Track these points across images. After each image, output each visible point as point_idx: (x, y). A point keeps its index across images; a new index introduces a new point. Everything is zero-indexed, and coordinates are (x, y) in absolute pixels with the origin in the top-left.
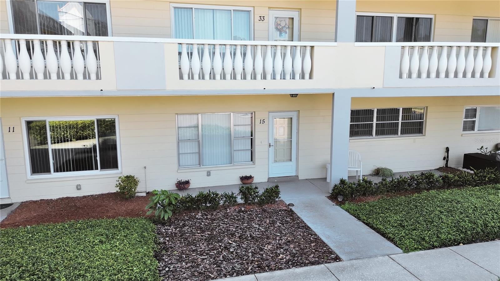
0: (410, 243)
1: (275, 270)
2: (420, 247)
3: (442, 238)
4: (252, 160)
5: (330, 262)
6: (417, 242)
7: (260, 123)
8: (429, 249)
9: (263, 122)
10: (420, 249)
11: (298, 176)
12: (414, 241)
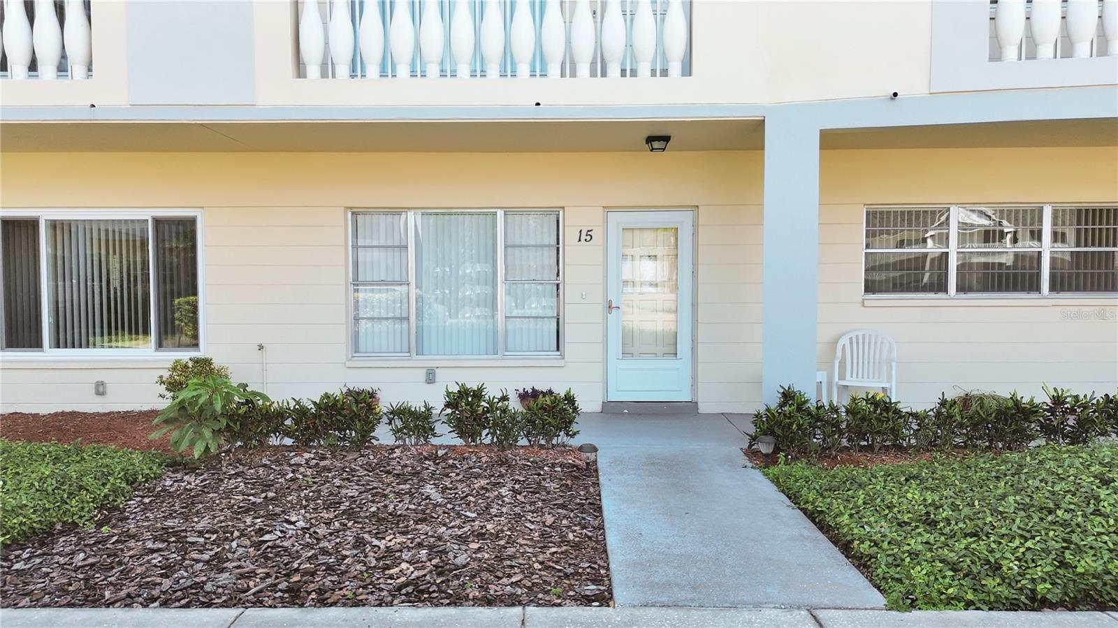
0: (932, 578)
1: (334, 604)
2: (970, 596)
3: (1080, 570)
4: (558, 349)
5: (560, 605)
6: (966, 576)
7: (580, 240)
8: (1014, 606)
9: (589, 238)
10: (969, 605)
11: (697, 403)
12: (950, 573)
